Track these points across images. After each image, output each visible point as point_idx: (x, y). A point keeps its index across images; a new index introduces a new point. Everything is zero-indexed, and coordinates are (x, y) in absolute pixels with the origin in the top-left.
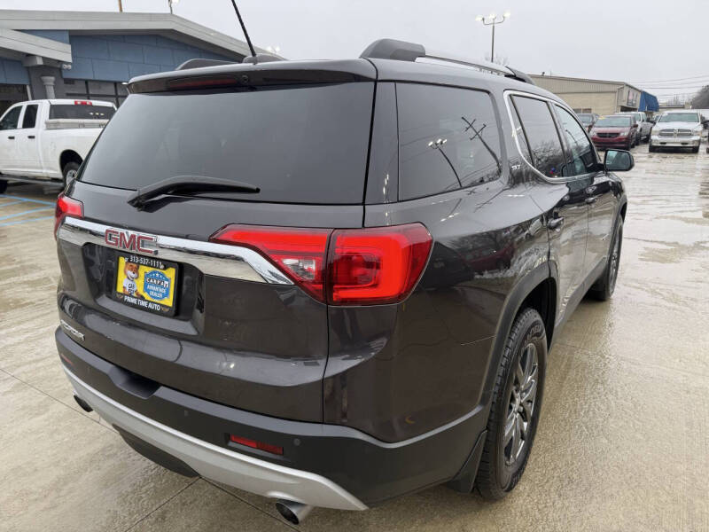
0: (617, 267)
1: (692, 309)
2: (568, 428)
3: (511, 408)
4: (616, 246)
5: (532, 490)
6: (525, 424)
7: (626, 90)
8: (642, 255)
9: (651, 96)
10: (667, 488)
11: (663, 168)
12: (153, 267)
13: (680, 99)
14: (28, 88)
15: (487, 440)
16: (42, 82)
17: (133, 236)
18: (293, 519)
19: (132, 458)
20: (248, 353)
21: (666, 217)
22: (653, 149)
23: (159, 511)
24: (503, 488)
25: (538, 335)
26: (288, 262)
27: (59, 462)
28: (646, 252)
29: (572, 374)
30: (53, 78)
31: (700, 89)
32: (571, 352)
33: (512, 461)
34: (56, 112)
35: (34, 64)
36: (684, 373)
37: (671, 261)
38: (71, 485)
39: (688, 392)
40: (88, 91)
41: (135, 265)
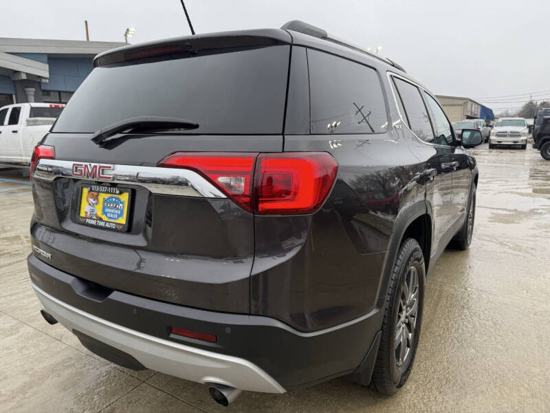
0: (472, 224)
1: (533, 255)
2: (442, 341)
3: (399, 317)
4: (472, 207)
5: (417, 388)
6: (410, 335)
7: (470, 103)
8: (490, 218)
9: (488, 109)
10: (526, 385)
11: (500, 159)
12: (110, 193)
13: (510, 112)
14: (14, 96)
15: (382, 340)
16: (25, 92)
17: (95, 167)
18: (223, 401)
19: (87, 367)
20: (188, 256)
21: (506, 192)
22: (492, 147)
23: (109, 408)
24: (395, 383)
25: (419, 260)
26: (222, 180)
27: (26, 371)
28: (493, 216)
29: (443, 302)
30: (34, 89)
31: (524, 104)
32: (441, 286)
33: (401, 363)
34: (35, 112)
35: (20, 78)
36: (531, 301)
37: (513, 222)
38: (35, 389)
39: (535, 314)
40: (60, 99)
41: (95, 194)
